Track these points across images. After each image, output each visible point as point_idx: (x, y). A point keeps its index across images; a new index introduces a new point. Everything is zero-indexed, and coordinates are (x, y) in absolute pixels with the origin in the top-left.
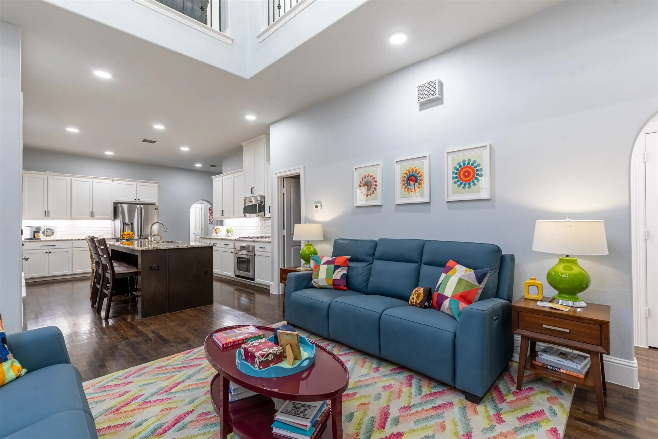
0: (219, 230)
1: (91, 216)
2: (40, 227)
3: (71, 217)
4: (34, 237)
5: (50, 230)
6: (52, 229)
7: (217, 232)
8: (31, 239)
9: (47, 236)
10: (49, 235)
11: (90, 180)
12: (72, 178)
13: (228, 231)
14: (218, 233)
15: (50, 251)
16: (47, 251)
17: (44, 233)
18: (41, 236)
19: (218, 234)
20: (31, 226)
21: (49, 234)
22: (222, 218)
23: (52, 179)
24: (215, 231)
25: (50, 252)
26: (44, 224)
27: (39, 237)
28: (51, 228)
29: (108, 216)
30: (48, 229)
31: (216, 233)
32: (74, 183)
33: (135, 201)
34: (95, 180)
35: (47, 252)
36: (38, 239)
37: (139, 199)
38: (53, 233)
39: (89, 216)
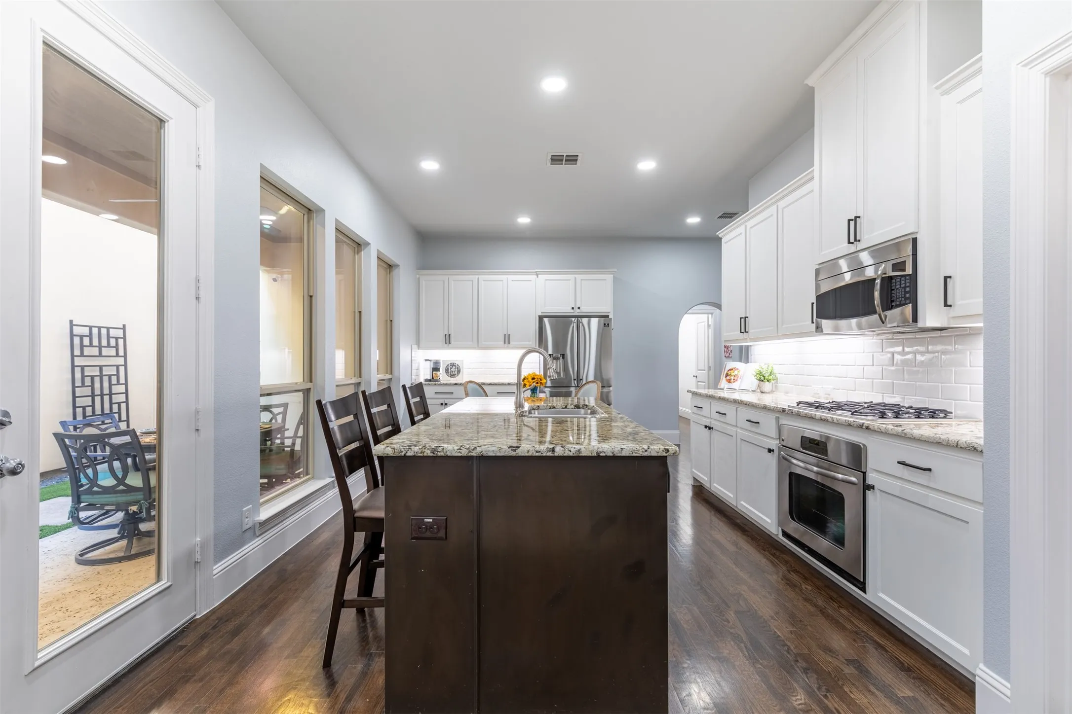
0: (736, 372)
1: (505, 343)
2: (439, 360)
3: (479, 346)
4: (433, 378)
5: (455, 366)
6: (458, 365)
7: (732, 378)
8: (430, 380)
9: (451, 377)
10: (454, 375)
11: (504, 277)
12: (480, 276)
13: (762, 378)
14: (735, 380)
15: (446, 401)
16: (442, 401)
17: (447, 371)
18: (442, 376)
19: (735, 385)
20: (430, 359)
21: (454, 373)
22: (745, 340)
23: (453, 281)
24: (727, 375)
25: (446, 404)
26: (446, 356)
27: (437, 377)
28: (457, 363)
29: (529, 342)
30: (453, 365)
31: (729, 381)
32: (482, 283)
33: (572, 311)
34: (511, 277)
35: (442, 404)
36: (437, 381)
37: (579, 308)
38: (459, 371)
39: (502, 343)
